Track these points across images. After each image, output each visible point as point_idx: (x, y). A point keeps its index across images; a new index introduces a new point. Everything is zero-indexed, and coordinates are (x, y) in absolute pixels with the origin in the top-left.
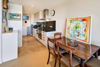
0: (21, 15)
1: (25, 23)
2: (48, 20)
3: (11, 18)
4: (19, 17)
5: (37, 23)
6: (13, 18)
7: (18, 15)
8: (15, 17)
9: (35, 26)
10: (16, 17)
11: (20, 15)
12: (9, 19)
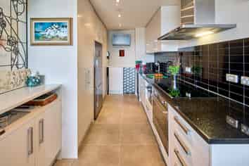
0: (71, 20)
1: (120, 55)
2: (206, 37)
3: (37, 37)
4: (63, 33)
5: (156, 54)
6: (44, 37)
7: (59, 24)
8: (51, 32)
9: (148, 65)
10: (52, 34)
11: (67, 23)
12: (31, 40)
